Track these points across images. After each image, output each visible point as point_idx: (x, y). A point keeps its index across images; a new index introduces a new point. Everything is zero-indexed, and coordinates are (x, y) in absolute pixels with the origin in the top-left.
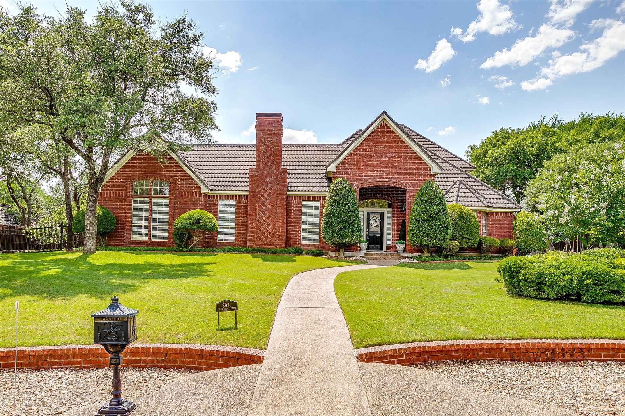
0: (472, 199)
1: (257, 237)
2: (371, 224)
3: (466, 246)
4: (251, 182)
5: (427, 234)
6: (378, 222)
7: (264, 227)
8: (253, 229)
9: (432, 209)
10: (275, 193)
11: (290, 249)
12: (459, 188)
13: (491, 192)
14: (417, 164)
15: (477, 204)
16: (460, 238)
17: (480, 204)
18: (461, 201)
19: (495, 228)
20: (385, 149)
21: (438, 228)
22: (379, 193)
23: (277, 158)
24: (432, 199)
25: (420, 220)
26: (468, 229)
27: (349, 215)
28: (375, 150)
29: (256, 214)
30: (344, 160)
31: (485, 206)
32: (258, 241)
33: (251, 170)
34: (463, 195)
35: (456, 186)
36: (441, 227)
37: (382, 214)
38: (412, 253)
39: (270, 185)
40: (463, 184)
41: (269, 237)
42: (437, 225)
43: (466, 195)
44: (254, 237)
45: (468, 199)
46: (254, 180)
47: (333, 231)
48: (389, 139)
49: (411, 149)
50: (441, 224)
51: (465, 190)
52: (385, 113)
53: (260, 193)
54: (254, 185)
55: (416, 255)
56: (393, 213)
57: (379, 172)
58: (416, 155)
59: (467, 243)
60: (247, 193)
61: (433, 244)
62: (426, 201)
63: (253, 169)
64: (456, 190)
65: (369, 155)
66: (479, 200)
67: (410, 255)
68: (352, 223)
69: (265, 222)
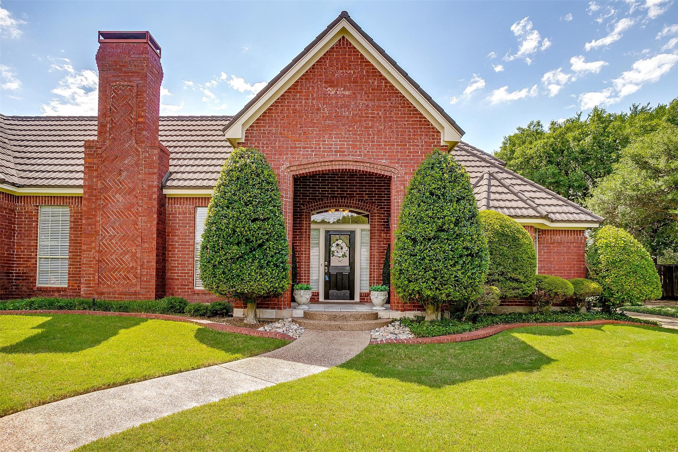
0: (514, 204)
1: (99, 277)
2: (333, 252)
3: (510, 294)
4: (89, 169)
5: (435, 271)
6: (346, 249)
7: (113, 257)
8: (92, 261)
9: (445, 212)
10: (134, 189)
11: (164, 302)
12: (489, 185)
13: (543, 195)
14: (412, 125)
15: (525, 212)
16: (501, 278)
17: (532, 212)
18: (496, 208)
19: (554, 258)
20: (347, 93)
21: (461, 256)
22: (345, 197)
23: (140, 120)
24: (444, 188)
25: (419, 238)
26: (515, 259)
27: (255, 226)
28: (326, 96)
29: (97, 232)
30: (263, 116)
31: (542, 217)
32: (102, 286)
33: (88, 145)
34: (497, 196)
35: (485, 182)
36: (467, 256)
37: (351, 235)
38: (402, 311)
39: (124, 174)
40: (495, 178)
41: (123, 278)
42: (457, 249)
43: (504, 197)
44: (94, 277)
45: (508, 204)
46: (95, 164)
47: (214, 266)
48: (354, 73)
49: (399, 93)
50: (467, 249)
51: (500, 189)
52: (344, 16)
53: (106, 189)
54: (95, 174)
55: (411, 315)
56: (371, 233)
57: (334, 142)
58: (410, 107)
59: (514, 289)
60: (81, 191)
61: (448, 295)
62: (432, 194)
63: (93, 141)
64: (485, 188)
65: (313, 105)
66: (528, 206)
67: (398, 315)
68: (260, 246)
69: (115, 246)
